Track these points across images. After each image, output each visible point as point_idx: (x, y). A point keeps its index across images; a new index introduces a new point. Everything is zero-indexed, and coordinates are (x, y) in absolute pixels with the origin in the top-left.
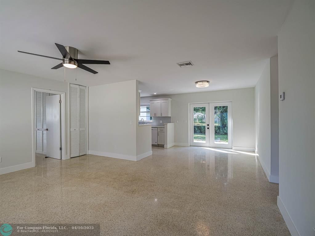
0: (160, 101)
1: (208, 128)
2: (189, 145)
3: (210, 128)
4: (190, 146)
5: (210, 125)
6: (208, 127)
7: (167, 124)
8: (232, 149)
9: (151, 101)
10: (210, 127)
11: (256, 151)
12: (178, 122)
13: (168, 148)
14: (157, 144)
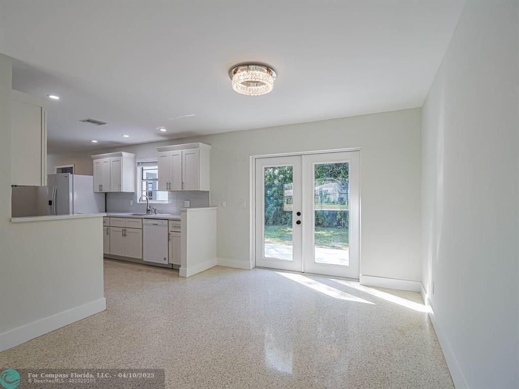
0: (179, 152)
1: (299, 222)
2: (252, 266)
3: (303, 223)
4: (256, 267)
5: (303, 214)
6: (299, 218)
7: (186, 211)
8: (358, 280)
9: (160, 150)
10: (303, 218)
11: (427, 296)
12: (224, 204)
13: (187, 276)
14: (166, 262)
